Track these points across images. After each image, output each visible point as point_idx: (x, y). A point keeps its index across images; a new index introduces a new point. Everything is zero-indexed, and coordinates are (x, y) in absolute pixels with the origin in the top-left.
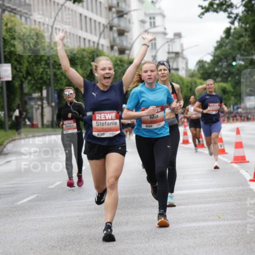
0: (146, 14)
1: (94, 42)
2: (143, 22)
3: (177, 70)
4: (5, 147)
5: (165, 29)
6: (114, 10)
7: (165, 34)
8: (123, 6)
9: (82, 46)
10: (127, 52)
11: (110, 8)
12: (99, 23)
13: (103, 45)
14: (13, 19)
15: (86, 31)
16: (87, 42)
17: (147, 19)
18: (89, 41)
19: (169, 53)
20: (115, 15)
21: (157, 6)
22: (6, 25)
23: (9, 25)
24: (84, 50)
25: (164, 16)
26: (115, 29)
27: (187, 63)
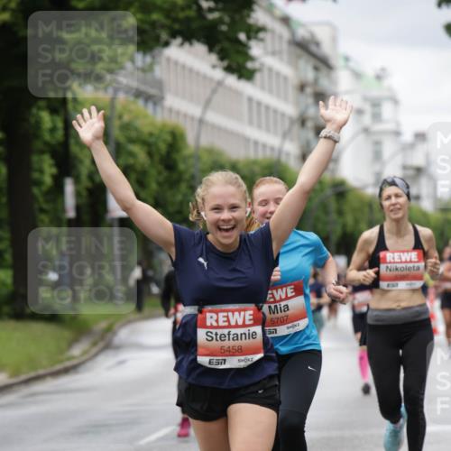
0: (366, 99)
1: (272, 149)
2: (360, 112)
3: (418, 198)
4: (115, 333)
5: (398, 124)
6: (309, 90)
7: (397, 133)
8: (324, 83)
9: (252, 155)
10: (331, 166)
11: (302, 88)
12: (283, 115)
13: (288, 154)
14: (133, 107)
15: (259, 127)
16: (260, 148)
17: (368, 108)
18: (264, 146)
19: (405, 168)
20: (310, 100)
21: (386, 83)
22: (120, 117)
23: (126, 118)
24: (255, 162)
25: (395, 101)
26: (310, 124)
27: (435, 188)
